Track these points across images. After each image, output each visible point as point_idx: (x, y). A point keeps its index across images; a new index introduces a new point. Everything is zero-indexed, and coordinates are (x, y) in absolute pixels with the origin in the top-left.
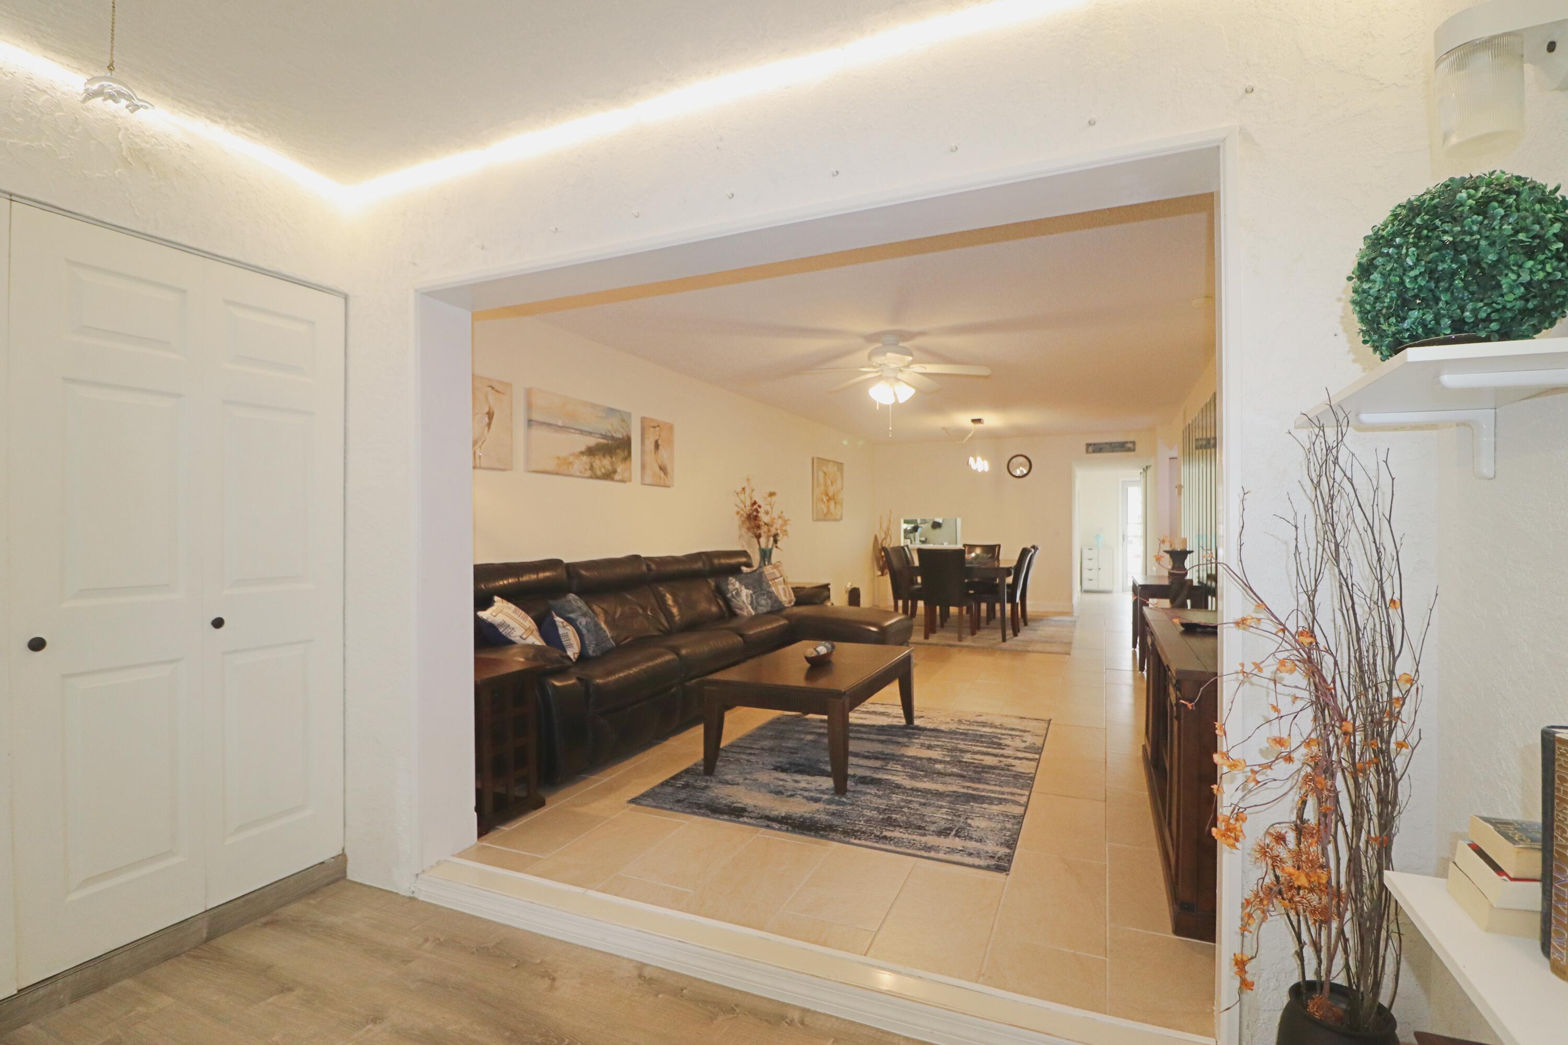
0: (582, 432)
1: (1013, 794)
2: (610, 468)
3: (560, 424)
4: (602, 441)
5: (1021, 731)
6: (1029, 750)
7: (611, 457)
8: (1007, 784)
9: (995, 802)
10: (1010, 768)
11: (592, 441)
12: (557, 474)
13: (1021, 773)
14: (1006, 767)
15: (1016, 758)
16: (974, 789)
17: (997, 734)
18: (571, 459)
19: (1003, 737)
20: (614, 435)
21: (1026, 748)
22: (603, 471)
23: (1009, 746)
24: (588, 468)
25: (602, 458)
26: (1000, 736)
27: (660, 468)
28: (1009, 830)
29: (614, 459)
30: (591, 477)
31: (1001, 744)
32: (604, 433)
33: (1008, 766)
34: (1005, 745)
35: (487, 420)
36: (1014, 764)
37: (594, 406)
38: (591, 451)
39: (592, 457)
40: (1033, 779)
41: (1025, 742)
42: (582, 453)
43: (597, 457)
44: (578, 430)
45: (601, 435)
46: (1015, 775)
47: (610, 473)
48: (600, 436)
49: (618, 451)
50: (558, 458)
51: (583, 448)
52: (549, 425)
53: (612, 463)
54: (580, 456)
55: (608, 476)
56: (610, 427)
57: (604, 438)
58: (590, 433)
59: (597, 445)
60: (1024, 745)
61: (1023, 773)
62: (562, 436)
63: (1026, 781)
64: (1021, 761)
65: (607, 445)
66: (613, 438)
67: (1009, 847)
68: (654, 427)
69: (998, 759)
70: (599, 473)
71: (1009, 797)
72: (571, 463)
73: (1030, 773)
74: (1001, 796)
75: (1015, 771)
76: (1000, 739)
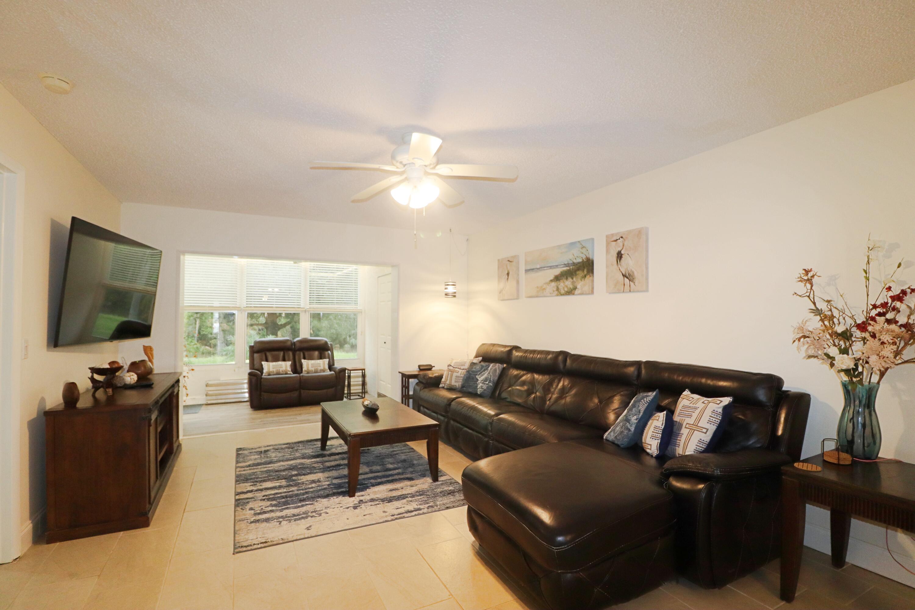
0: (551, 267)
1: (244, 470)
2: (571, 287)
3: (538, 267)
4: (565, 269)
5: (258, 521)
6: (244, 501)
7: (572, 279)
8: (250, 475)
9: (252, 465)
10: (253, 484)
11: (557, 271)
12: (537, 297)
13: (245, 483)
14: (255, 484)
15: (251, 491)
16: (266, 467)
17: (277, 510)
18: (545, 286)
19: (270, 508)
20: (575, 261)
21: (248, 503)
22: (566, 289)
23: (261, 500)
24: (555, 289)
25: (565, 281)
26: (274, 508)
27: (624, 276)
28: (241, 458)
29: (574, 279)
30: (557, 295)
31: (268, 500)
32: (566, 263)
33: (254, 485)
34: (264, 500)
35: (507, 277)
36: (251, 487)
37: (559, 247)
38: (557, 278)
39: (558, 282)
40: (236, 481)
41: (251, 509)
42: (551, 281)
43: (561, 281)
44: (548, 267)
45: (565, 264)
46: (248, 480)
47: (572, 290)
48: (564, 266)
49: (578, 273)
50: (538, 287)
51: (552, 278)
52: (532, 269)
53: (573, 283)
54: (550, 283)
55: (570, 292)
56: (571, 257)
57: (567, 266)
58: (557, 266)
59: (561, 272)
60: (251, 505)
61: (243, 483)
62: (540, 274)
63: (240, 479)
64: (247, 490)
65: (569, 270)
66: (574, 264)
67: (239, 454)
68: (616, 240)
69: (263, 487)
70: (563, 292)
71: (246, 469)
72: (544, 289)
73: (239, 484)
74: (250, 468)
75: (249, 482)
76: (272, 505)
